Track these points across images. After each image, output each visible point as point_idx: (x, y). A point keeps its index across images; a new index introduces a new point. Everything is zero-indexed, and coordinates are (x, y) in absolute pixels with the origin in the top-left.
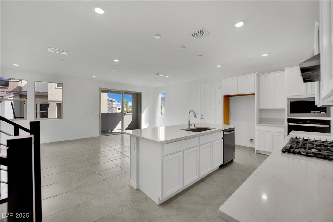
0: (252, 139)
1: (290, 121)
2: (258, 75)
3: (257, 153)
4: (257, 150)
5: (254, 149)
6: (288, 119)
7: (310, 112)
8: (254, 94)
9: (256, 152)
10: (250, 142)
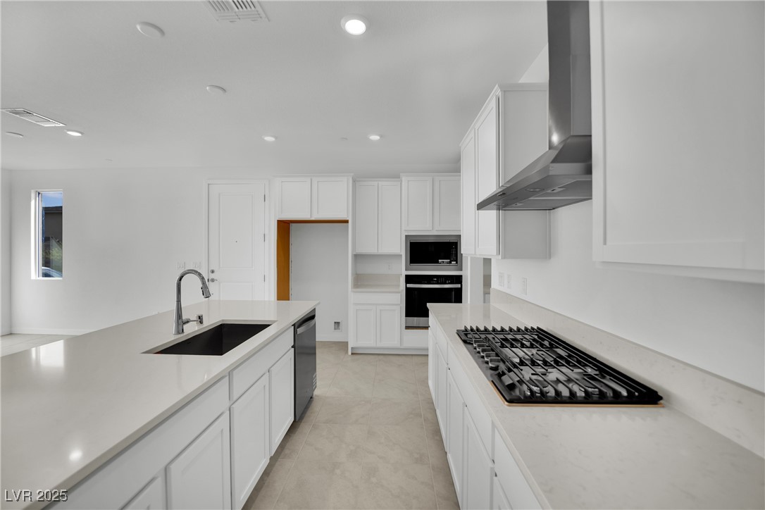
0: (338, 323)
1: (409, 279)
2: (354, 181)
3: (352, 354)
4: (352, 348)
5: (346, 344)
6: (407, 277)
7: (438, 262)
8: (347, 222)
9: (350, 353)
10: (335, 329)
